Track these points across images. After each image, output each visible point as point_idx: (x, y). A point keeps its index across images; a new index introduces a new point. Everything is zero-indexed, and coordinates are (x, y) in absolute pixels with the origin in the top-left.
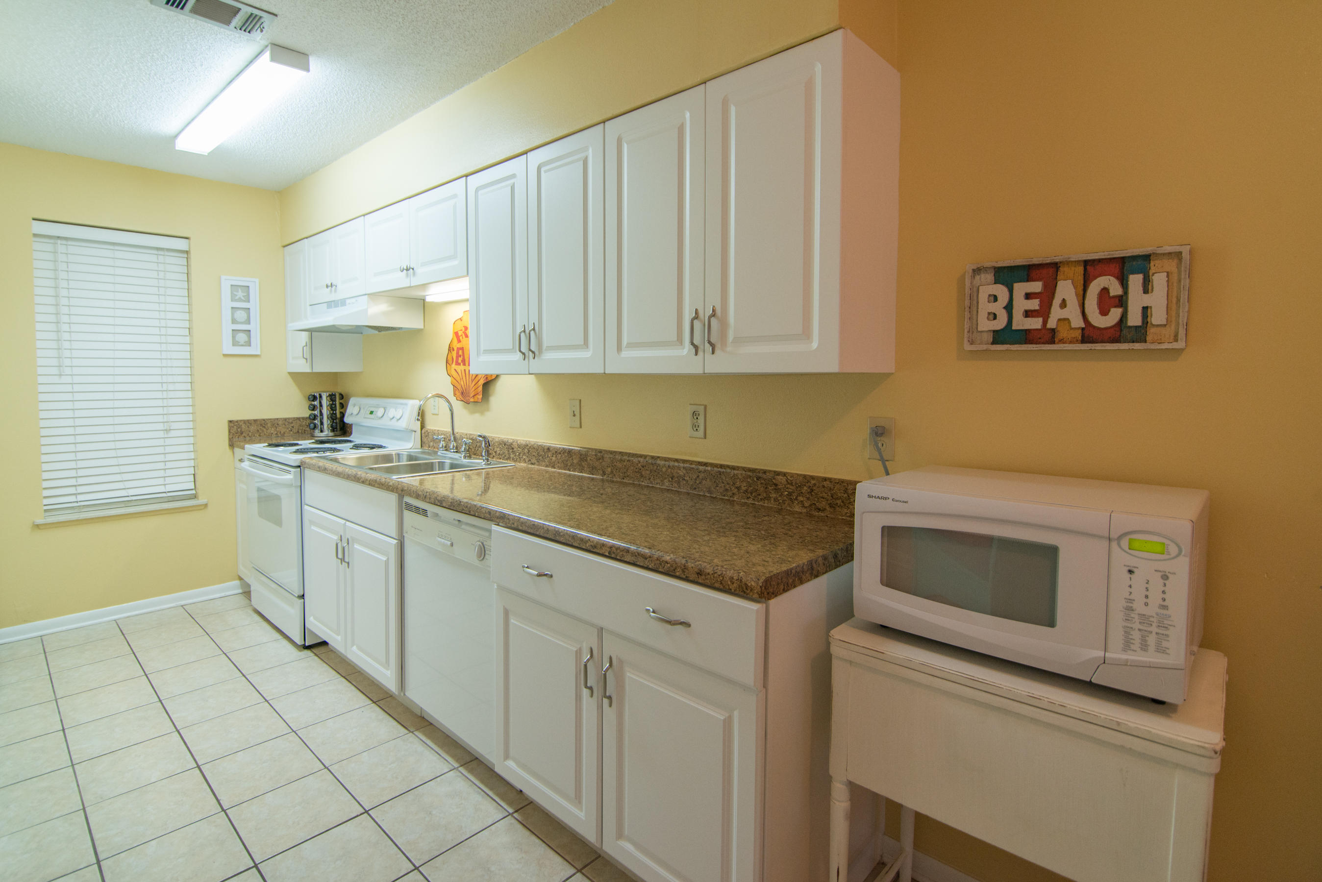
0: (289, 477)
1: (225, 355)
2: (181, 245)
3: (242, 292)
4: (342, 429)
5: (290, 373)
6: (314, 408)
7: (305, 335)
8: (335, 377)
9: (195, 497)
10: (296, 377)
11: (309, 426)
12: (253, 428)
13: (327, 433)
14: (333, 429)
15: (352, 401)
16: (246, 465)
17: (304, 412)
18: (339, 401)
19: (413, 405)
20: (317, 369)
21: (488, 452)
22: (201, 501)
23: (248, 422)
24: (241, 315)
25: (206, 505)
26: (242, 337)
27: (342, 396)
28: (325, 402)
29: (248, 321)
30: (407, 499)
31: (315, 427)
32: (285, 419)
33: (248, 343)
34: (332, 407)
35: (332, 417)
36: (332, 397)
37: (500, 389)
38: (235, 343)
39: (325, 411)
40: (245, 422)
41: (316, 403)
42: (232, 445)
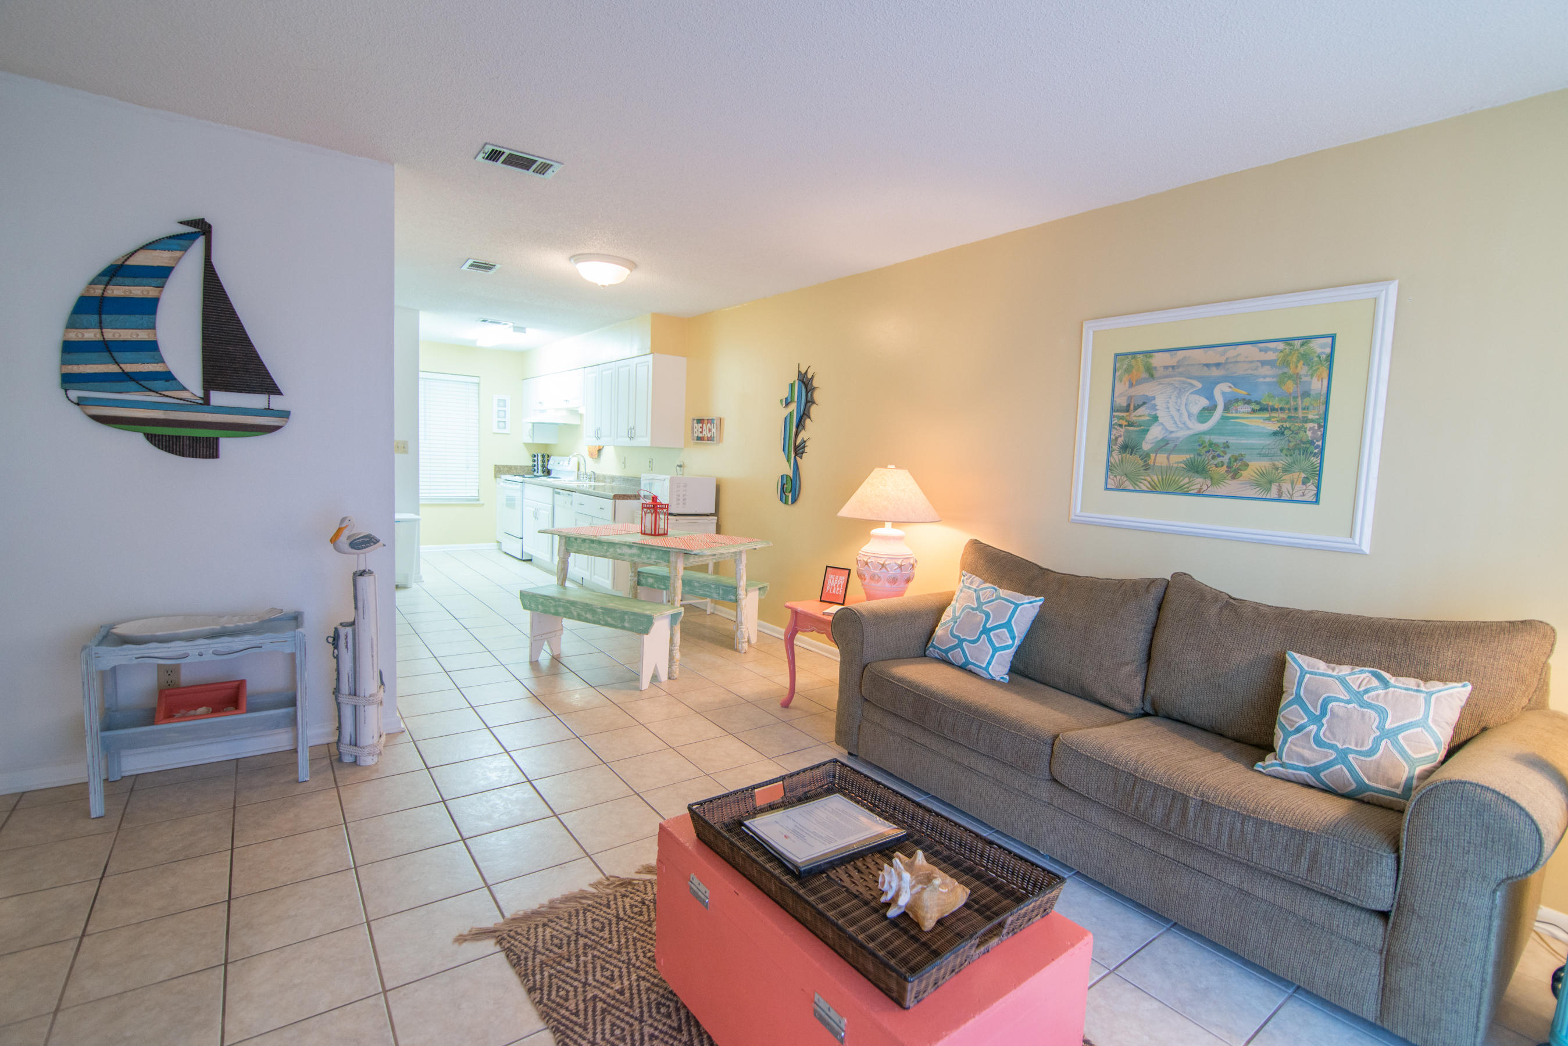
0: (518, 486)
1: (494, 433)
2: (476, 380)
3: (503, 403)
4: (548, 472)
5: (524, 443)
6: (534, 461)
7: (531, 425)
8: (546, 446)
9: (478, 500)
10: (527, 445)
11: (532, 471)
12: (506, 469)
13: (540, 473)
14: (543, 472)
15: (552, 458)
16: (502, 484)
17: (529, 463)
18: (546, 458)
19: (574, 461)
20: (536, 442)
21: (595, 479)
22: (481, 502)
23: (503, 466)
24: (502, 414)
25: (483, 504)
26: (502, 424)
27: (548, 456)
28: (540, 458)
29: (505, 417)
30: (556, 490)
31: (535, 470)
32: (521, 466)
33: (505, 428)
34: (543, 461)
35: (543, 466)
36: (543, 456)
37: (604, 452)
38: (499, 427)
39: (540, 463)
40: (502, 466)
41: (536, 459)
42: (496, 477)
